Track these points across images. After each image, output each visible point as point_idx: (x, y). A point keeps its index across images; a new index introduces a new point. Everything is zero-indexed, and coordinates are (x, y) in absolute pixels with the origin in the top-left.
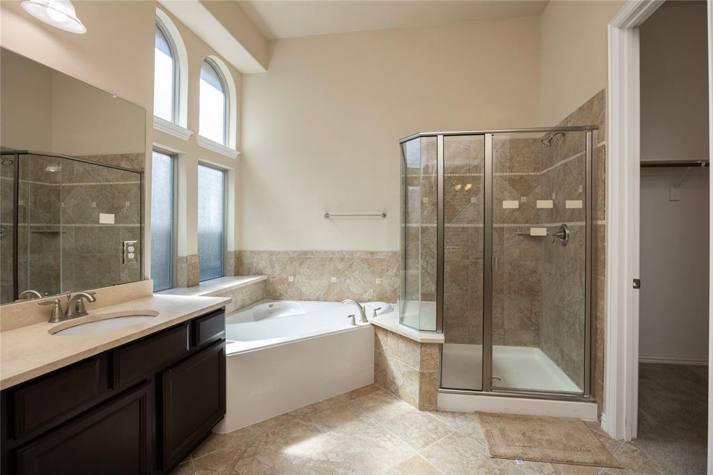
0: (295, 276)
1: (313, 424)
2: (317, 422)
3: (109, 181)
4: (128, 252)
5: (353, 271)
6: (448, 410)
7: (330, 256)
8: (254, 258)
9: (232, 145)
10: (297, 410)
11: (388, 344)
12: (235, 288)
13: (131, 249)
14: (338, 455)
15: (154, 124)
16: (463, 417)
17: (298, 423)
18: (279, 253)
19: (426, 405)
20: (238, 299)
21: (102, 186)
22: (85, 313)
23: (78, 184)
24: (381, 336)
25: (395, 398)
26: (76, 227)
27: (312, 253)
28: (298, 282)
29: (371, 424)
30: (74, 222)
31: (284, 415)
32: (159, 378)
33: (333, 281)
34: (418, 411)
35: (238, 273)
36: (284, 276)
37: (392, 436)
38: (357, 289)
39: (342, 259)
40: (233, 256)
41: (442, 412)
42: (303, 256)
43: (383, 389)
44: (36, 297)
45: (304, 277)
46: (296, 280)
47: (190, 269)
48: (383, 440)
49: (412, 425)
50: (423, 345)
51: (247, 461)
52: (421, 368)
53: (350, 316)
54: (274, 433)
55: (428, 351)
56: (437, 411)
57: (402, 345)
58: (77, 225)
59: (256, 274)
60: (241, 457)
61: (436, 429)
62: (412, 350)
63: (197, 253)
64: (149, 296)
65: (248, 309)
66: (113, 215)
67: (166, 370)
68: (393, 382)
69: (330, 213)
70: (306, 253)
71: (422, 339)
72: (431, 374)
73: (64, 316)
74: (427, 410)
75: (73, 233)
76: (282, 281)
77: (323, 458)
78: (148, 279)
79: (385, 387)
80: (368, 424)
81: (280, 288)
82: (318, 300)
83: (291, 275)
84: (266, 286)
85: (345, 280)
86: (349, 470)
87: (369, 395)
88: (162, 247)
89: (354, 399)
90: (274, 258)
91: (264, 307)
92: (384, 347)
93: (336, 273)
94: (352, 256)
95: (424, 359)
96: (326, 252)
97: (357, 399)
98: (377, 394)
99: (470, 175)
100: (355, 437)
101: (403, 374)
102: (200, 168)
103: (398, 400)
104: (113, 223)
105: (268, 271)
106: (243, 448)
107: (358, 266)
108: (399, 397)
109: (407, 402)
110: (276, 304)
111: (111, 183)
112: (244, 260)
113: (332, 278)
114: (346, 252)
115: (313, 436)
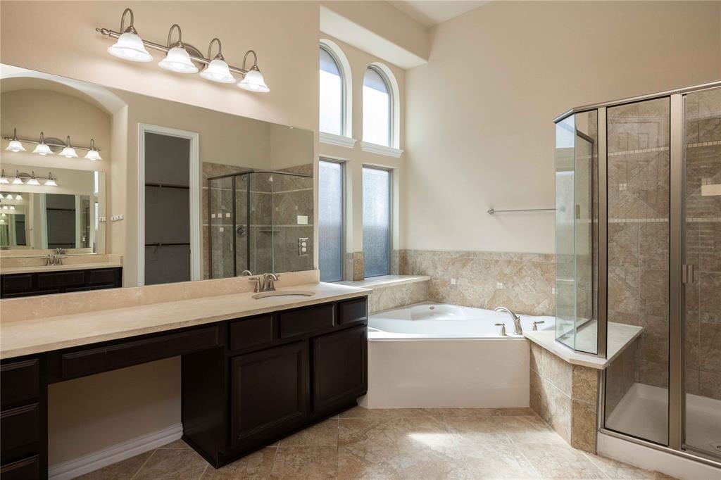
0: (458, 279)
1: (444, 423)
2: (448, 423)
3: (306, 188)
4: (302, 247)
5: (523, 277)
6: (613, 458)
7: (495, 258)
8: (417, 257)
9: (397, 145)
10: (433, 409)
11: (543, 363)
12: (394, 285)
13: (304, 244)
14: (455, 453)
15: (320, 139)
16: (632, 470)
17: (430, 419)
18: (441, 252)
19: (581, 442)
20: (397, 297)
21: (302, 192)
22: (273, 289)
23: (287, 192)
24: (536, 353)
25: (548, 427)
26: (286, 228)
27: (475, 254)
28: (461, 285)
29: (505, 441)
30: (284, 224)
31: (420, 409)
32: (311, 342)
33: (498, 287)
34: (569, 446)
35: (403, 272)
36: (446, 277)
37: (522, 457)
38: (527, 298)
39: (509, 262)
40: (398, 255)
41: (604, 457)
42: (465, 257)
43: (537, 415)
44: (248, 274)
45: (467, 280)
46: (458, 283)
47: (356, 265)
48: (509, 458)
49: (552, 456)
50: (576, 367)
51: (377, 432)
52: (573, 396)
53: (498, 325)
54: (405, 420)
55: (583, 376)
56: (596, 454)
57: (555, 365)
58: (287, 226)
59: (420, 274)
60: (373, 428)
61: (583, 469)
62: (565, 372)
63: (361, 250)
64: (316, 283)
65: (408, 308)
66: (307, 217)
67: (317, 337)
68: (547, 409)
69: (495, 209)
70: (468, 254)
71: (571, 359)
72: (587, 406)
73: (262, 290)
74: (582, 449)
75: (284, 232)
76: (445, 283)
77: (441, 451)
78: (316, 269)
79: (539, 414)
80: (501, 440)
81: (443, 290)
82: (482, 307)
83: (453, 278)
84: (429, 287)
85: (513, 287)
86: (461, 467)
87: (517, 417)
88: (333, 244)
89: (498, 415)
90: (436, 258)
91: (425, 308)
92: (539, 366)
93: (502, 277)
94: (521, 259)
95: (577, 385)
96: (491, 254)
97: (501, 416)
98: (527, 419)
99: (700, 145)
100: (480, 446)
101: (556, 400)
102: (364, 170)
103: (550, 430)
104: (307, 223)
105: (431, 272)
106: (377, 423)
107: (529, 272)
108: (553, 427)
109: (560, 435)
110: (437, 307)
111: (308, 189)
112: (408, 258)
113: (498, 284)
114: (515, 254)
115: (440, 432)
